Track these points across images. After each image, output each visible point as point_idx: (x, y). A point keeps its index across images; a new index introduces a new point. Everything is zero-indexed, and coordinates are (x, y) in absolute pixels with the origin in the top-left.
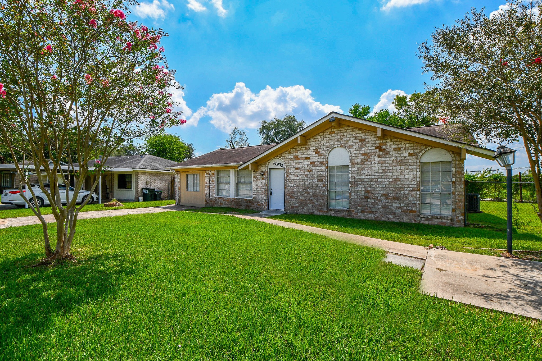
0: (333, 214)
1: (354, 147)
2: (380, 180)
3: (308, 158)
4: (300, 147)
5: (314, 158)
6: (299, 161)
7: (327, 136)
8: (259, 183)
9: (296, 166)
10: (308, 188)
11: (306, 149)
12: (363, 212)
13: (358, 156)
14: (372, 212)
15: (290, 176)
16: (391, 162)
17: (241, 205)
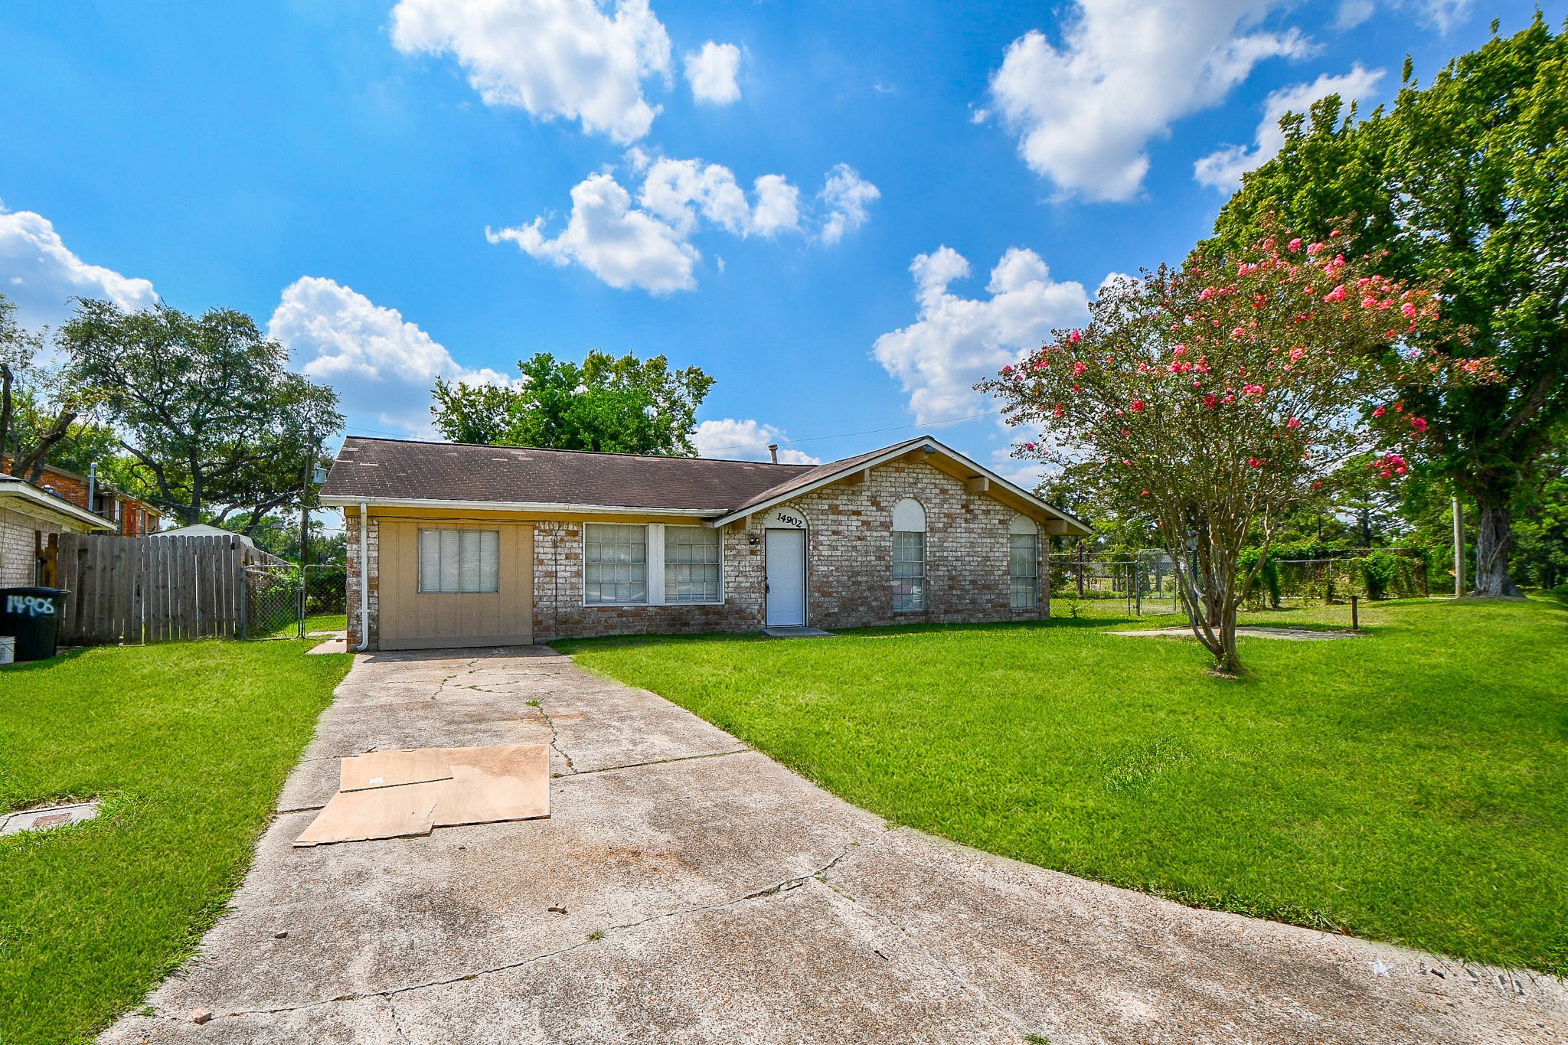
0: (902, 620)
1: (933, 501)
2: (967, 559)
3: (858, 513)
4: (843, 487)
5: (869, 513)
6: (841, 517)
7: (893, 475)
8: (743, 564)
9: (835, 528)
10: (858, 573)
11: (854, 493)
12: (946, 612)
13: (939, 518)
14: (958, 611)
15: (821, 548)
16: (979, 531)
17: (687, 624)
